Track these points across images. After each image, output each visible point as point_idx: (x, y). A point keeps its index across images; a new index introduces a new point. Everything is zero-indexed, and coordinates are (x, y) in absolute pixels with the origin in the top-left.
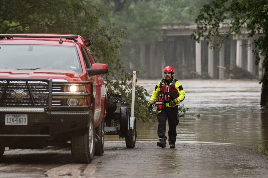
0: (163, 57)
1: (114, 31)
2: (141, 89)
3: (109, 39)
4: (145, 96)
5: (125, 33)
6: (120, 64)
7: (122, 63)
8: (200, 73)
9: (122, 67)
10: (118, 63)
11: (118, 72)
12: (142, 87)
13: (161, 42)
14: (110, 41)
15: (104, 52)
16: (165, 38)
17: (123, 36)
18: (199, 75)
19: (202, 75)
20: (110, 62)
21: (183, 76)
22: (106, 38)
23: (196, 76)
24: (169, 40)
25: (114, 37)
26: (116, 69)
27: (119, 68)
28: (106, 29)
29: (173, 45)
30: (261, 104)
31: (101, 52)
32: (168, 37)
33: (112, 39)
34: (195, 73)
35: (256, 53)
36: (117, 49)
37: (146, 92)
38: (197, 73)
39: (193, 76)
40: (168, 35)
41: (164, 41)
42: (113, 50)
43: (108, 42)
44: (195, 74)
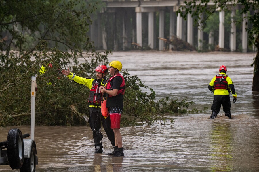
0: (104, 29)
1: (83, 6)
2: (134, 79)
3: (78, 15)
4: (140, 87)
5: (95, 8)
6: (90, 44)
7: (93, 42)
8: (141, 45)
9: (92, 46)
10: (88, 42)
11: (88, 53)
12: (135, 76)
13: (102, 13)
14: (79, 18)
15: (71, 29)
16: (106, 10)
17: (93, 11)
18: (140, 47)
19: (143, 47)
20: (78, 40)
21: (124, 47)
22: (74, 14)
23: (137, 47)
24: (110, 11)
25: (83, 13)
26: (86, 49)
27: (89, 48)
28: (75, 4)
29: (114, 17)
30: (253, 90)
31: (67, 29)
32: (108, 8)
33: (81, 15)
34: (136, 44)
35: (249, 32)
36: (86, 27)
37: (141, 82)
38: (138, 44)
39: (134, 47)
40: (109, 6)
41: (105, 12)
42: (82, 28)
43: (76, 18)
44: (136, 46)
